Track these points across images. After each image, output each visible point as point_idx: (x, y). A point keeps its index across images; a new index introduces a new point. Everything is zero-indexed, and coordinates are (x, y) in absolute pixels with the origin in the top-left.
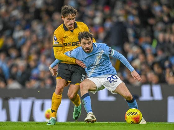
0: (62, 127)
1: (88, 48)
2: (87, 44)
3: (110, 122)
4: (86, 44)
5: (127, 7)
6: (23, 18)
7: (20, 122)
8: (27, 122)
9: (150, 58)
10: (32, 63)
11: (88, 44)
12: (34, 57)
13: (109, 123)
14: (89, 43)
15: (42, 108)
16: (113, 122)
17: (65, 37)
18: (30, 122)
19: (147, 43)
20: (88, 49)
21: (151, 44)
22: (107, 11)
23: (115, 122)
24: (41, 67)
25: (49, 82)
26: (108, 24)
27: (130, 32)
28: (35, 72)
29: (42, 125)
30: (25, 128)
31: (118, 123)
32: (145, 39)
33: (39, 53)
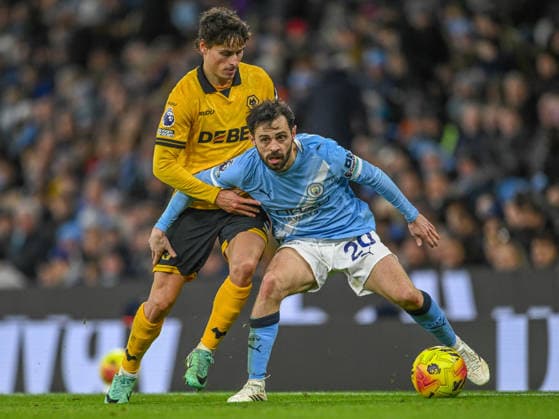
0: (156, 410)
1: (275, 154)
2: (274, 141)
3: (309, 394)
4: (270, 139)
5: (364, 24)
6: (30, 62)
7: (21, 395)
8: (44, 395)
9: (436, 186)
10: (59, 207)
11: (277, 138)
12: (63, 186)
13: (306, 396)
14: (280, 137)
15: (93, 348)
16: (317, 393)
17: (206, 113)
18: (53, 394)
19: (425, 137)
20: (278, 158)
21: (437, 139)
22: (298, 36)
23: (325, 391)
24: (88, 218)
25: (111, 266)
26: (302, 79)
27: (373, 101)
28: (67, 235)
29: (93, 404)
30: (36, 413)
31: (334, 394)
32: (417, 125)
33: (80, 173)
